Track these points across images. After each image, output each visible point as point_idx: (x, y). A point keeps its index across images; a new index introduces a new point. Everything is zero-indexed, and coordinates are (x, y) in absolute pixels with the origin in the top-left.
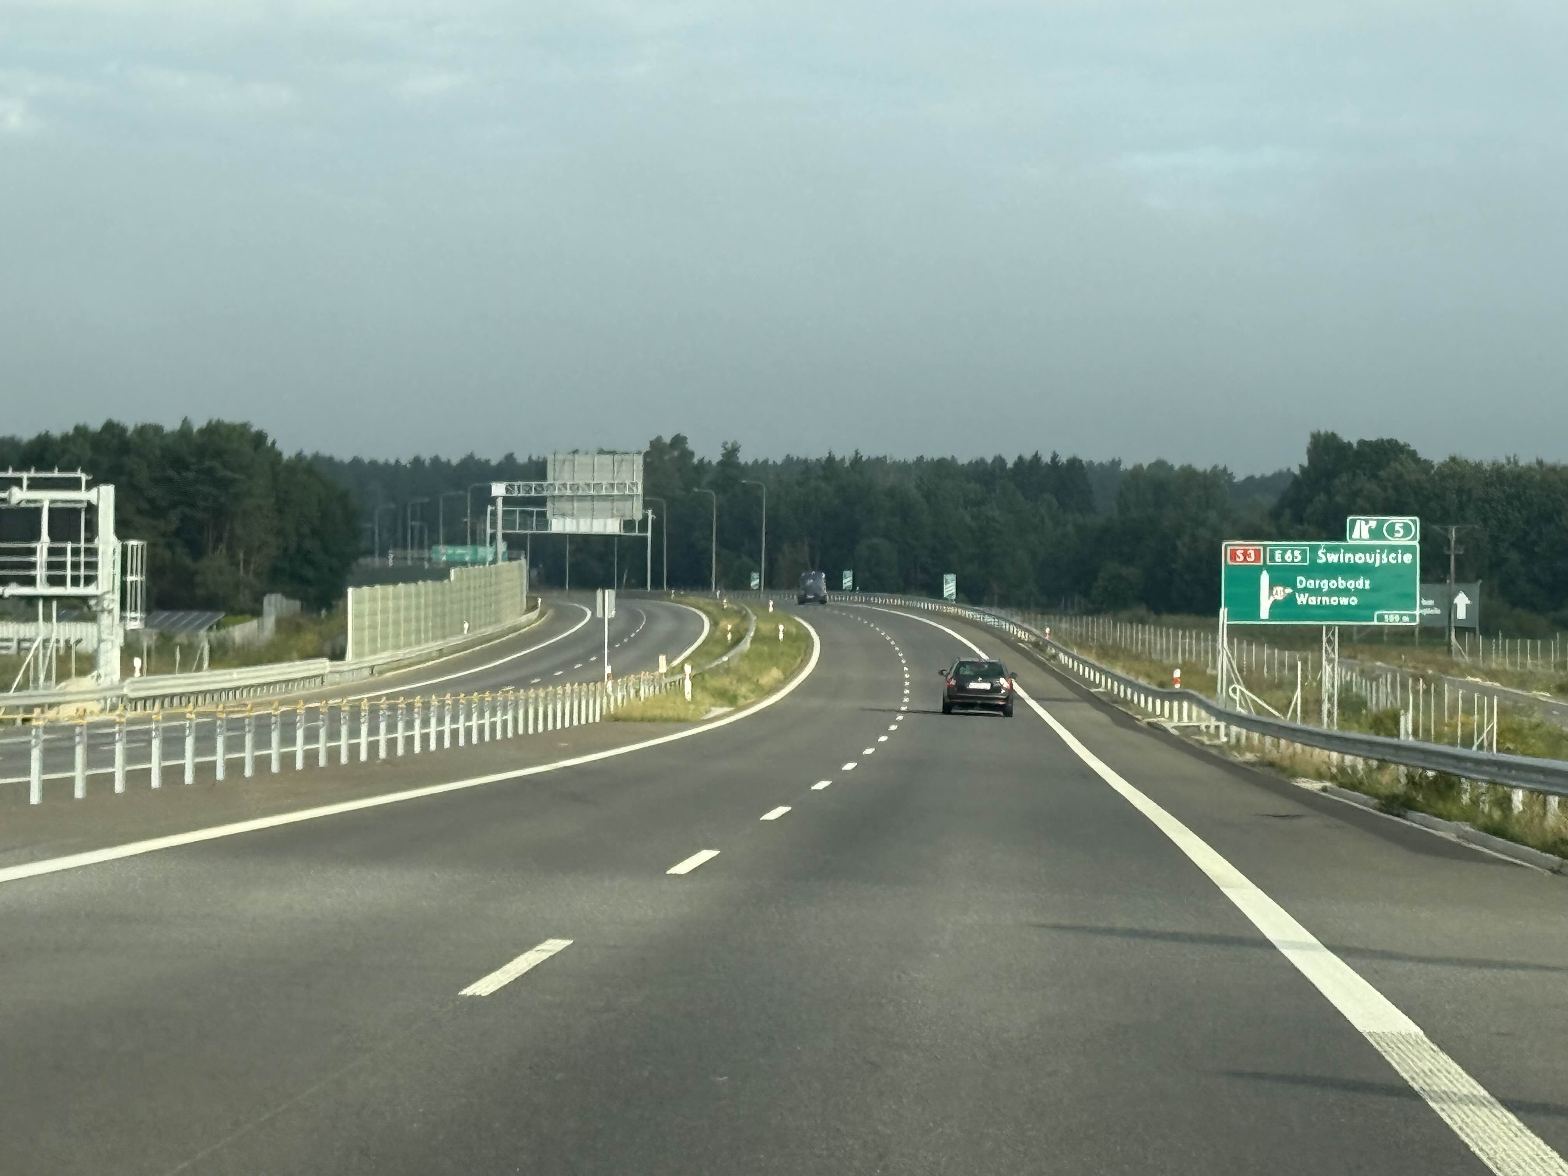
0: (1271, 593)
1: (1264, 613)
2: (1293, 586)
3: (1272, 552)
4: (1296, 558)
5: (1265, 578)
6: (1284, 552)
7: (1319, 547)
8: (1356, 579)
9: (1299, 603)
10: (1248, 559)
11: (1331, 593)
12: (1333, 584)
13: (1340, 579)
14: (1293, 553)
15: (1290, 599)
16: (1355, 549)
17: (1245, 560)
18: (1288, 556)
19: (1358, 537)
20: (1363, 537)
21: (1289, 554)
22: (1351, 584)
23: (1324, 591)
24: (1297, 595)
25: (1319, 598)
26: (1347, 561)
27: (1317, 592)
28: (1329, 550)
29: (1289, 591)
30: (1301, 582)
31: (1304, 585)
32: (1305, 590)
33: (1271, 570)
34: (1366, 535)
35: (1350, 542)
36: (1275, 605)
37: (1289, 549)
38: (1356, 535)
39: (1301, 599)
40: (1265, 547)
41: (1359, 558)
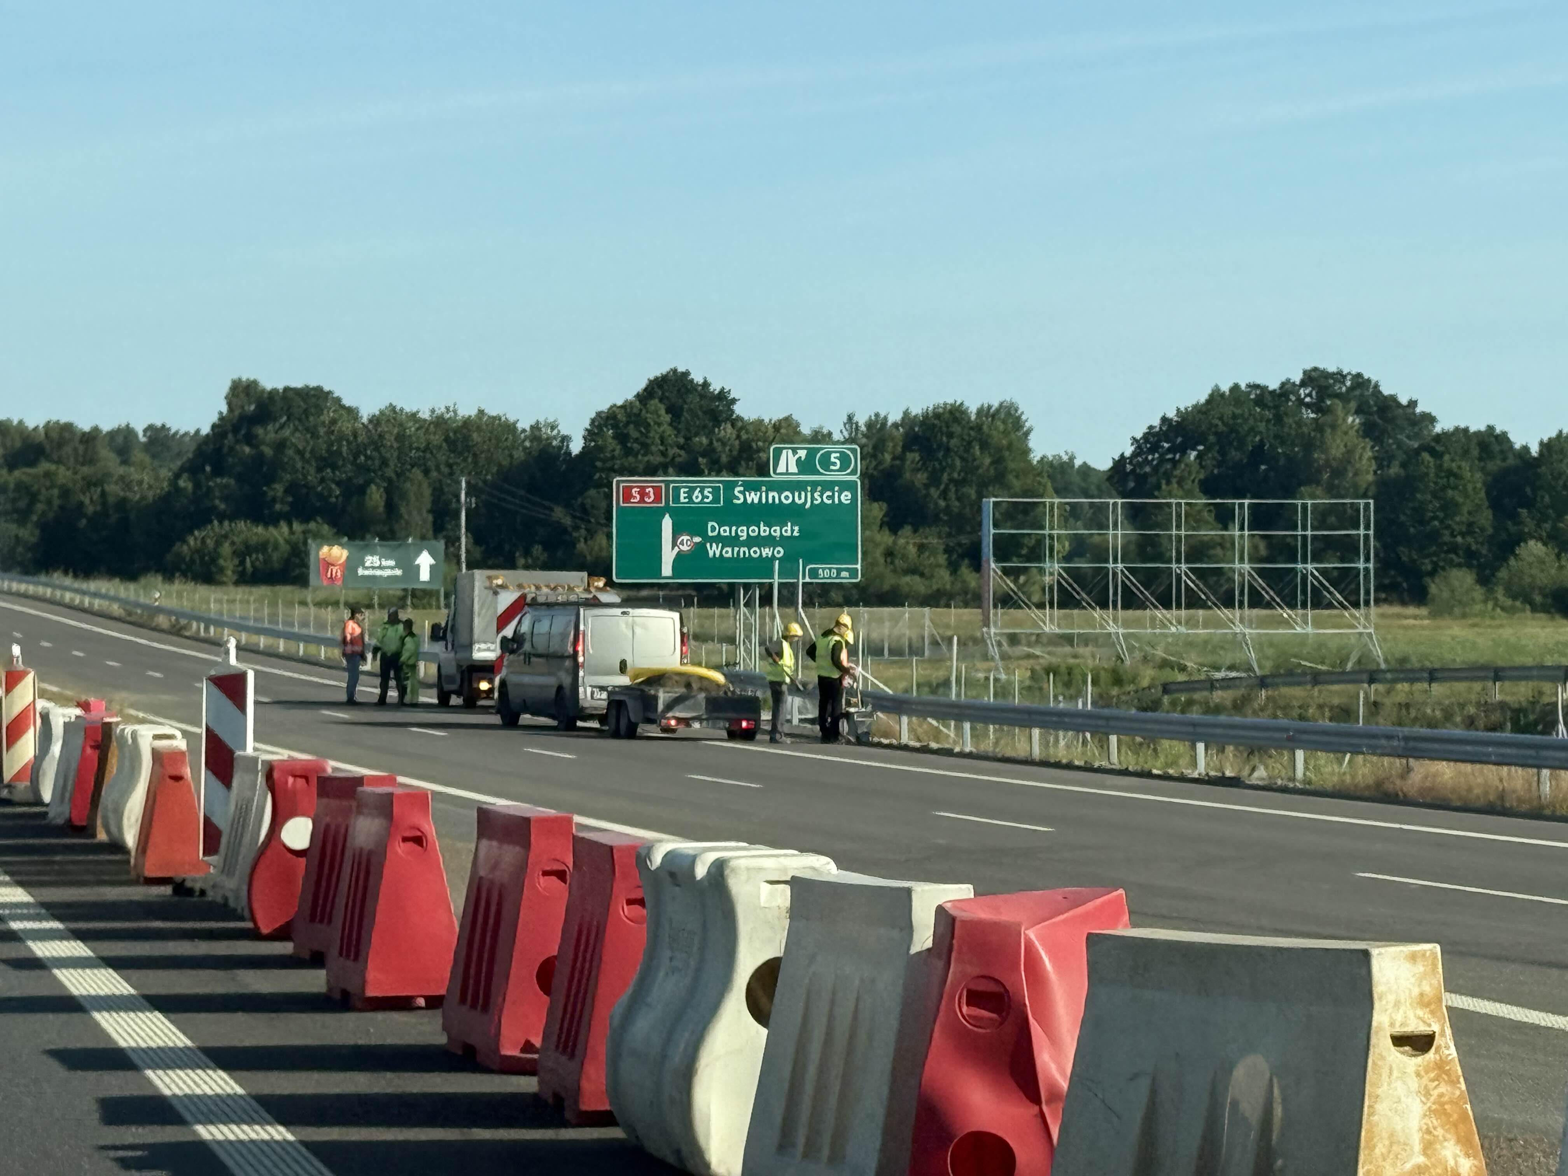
0: (674, 544)
1: (667, 570)
2: (703, 533)
3: (677, 490)
4: (708, 497)
5: (667, 524)
6: (691, 491)
7: (735, 484)
8: (783, 525)
9: (711, 554)
10: (647, 500)
11: (751, 542)
12: (754, 531)
13: (762, 524)
14: (702, 492)
15: (700, 549)
16: (780, 487)
17: (642, 501)
18: (697, 496)
19: (785, 471)
20: (790, 471)
21: (697, 493)
22: (776, 531)
23: (741, 539)
24: (708, 545)
25: (736, 549)
26: (770, 501)
27: (733, 541)
28: (750, 487)
29: (697, 539)
30: (713, 529)
31: (715, 533)
32: (718, 539)
33: (675, 514)
34: (793, 468)
35: (775, 478)
36: (680, 558)
37: (697, 487)
38: (781, 468)
39: (714, 550)
40: (667, 483)
41: (787, 497)
